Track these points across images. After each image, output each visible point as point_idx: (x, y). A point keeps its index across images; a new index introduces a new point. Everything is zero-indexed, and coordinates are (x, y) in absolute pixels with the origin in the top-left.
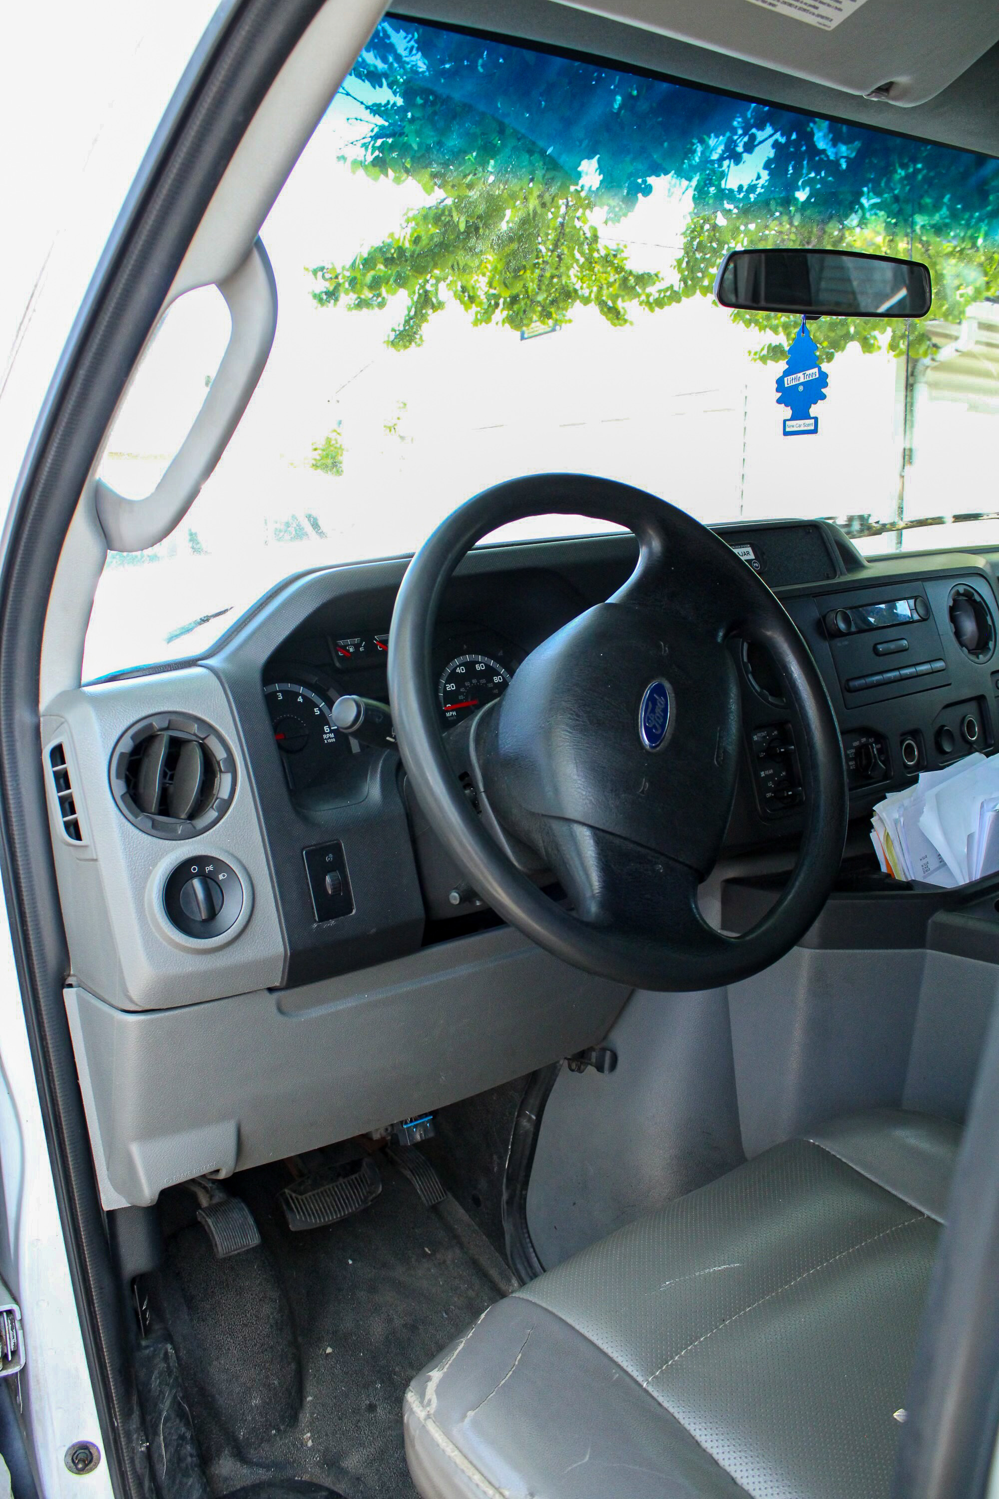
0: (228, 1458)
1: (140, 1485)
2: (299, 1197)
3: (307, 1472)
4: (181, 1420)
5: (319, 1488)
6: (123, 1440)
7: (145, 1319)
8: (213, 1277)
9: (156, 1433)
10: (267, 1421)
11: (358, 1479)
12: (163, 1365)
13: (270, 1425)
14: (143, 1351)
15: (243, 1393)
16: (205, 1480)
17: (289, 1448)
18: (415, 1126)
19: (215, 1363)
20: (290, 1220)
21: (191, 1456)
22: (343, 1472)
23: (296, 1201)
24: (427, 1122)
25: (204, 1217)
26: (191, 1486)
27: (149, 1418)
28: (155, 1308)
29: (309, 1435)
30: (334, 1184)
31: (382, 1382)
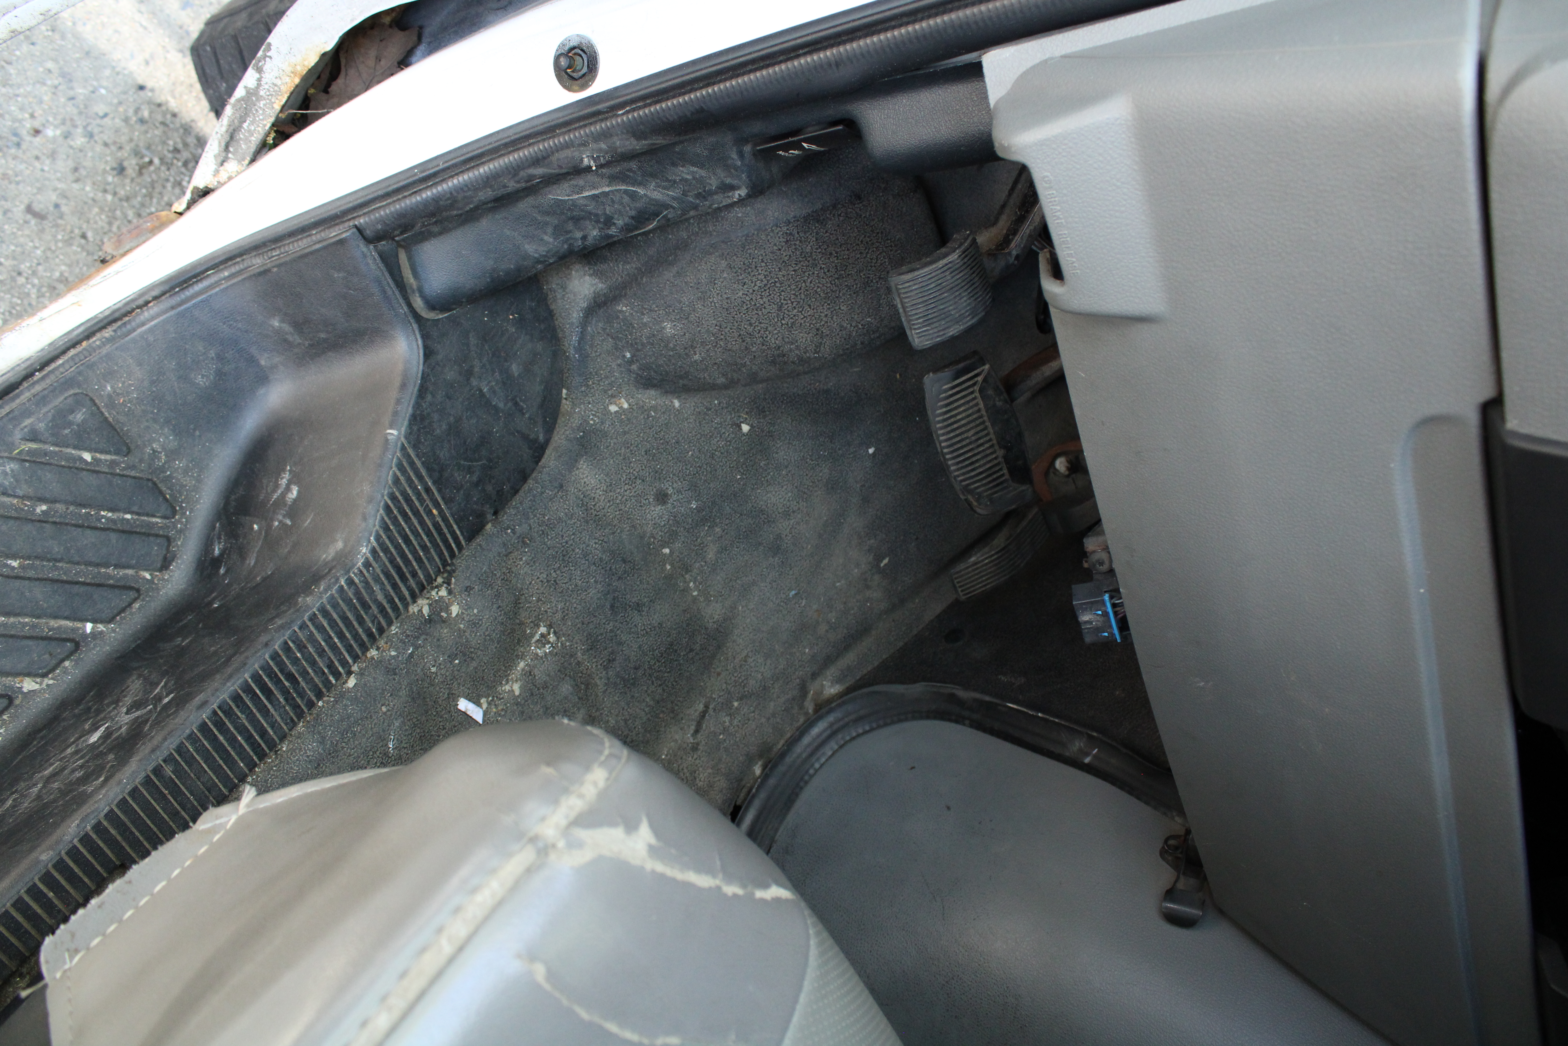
0: (592, 290)
1: (536, 161)
2: (977, 388)
3: (574, 405)
4: (633, 218)
5: (550, 429)
6: (597, 127)
7: (786, 147)
8: (853, 255)
9: (613, 179)
10: (643, 345)
11: (561, 486)
12: (713, 183)
13: (638, 350)
14: (735, 149)
15: (681, 309)
16: (551, 261)
17: (607, 377)
18: (1105, 614)
19: (724, 263)
20: (940, 375)
21: (584, 238)
22: (572, 464)
23: (971, 383)
24: (1113, 635)
25: (961, 244)
26: (542, 240)
27: (634, 165)
28: (808, 164)
29: (626, 406)
30: (995, 442)
31: (699, 510)
